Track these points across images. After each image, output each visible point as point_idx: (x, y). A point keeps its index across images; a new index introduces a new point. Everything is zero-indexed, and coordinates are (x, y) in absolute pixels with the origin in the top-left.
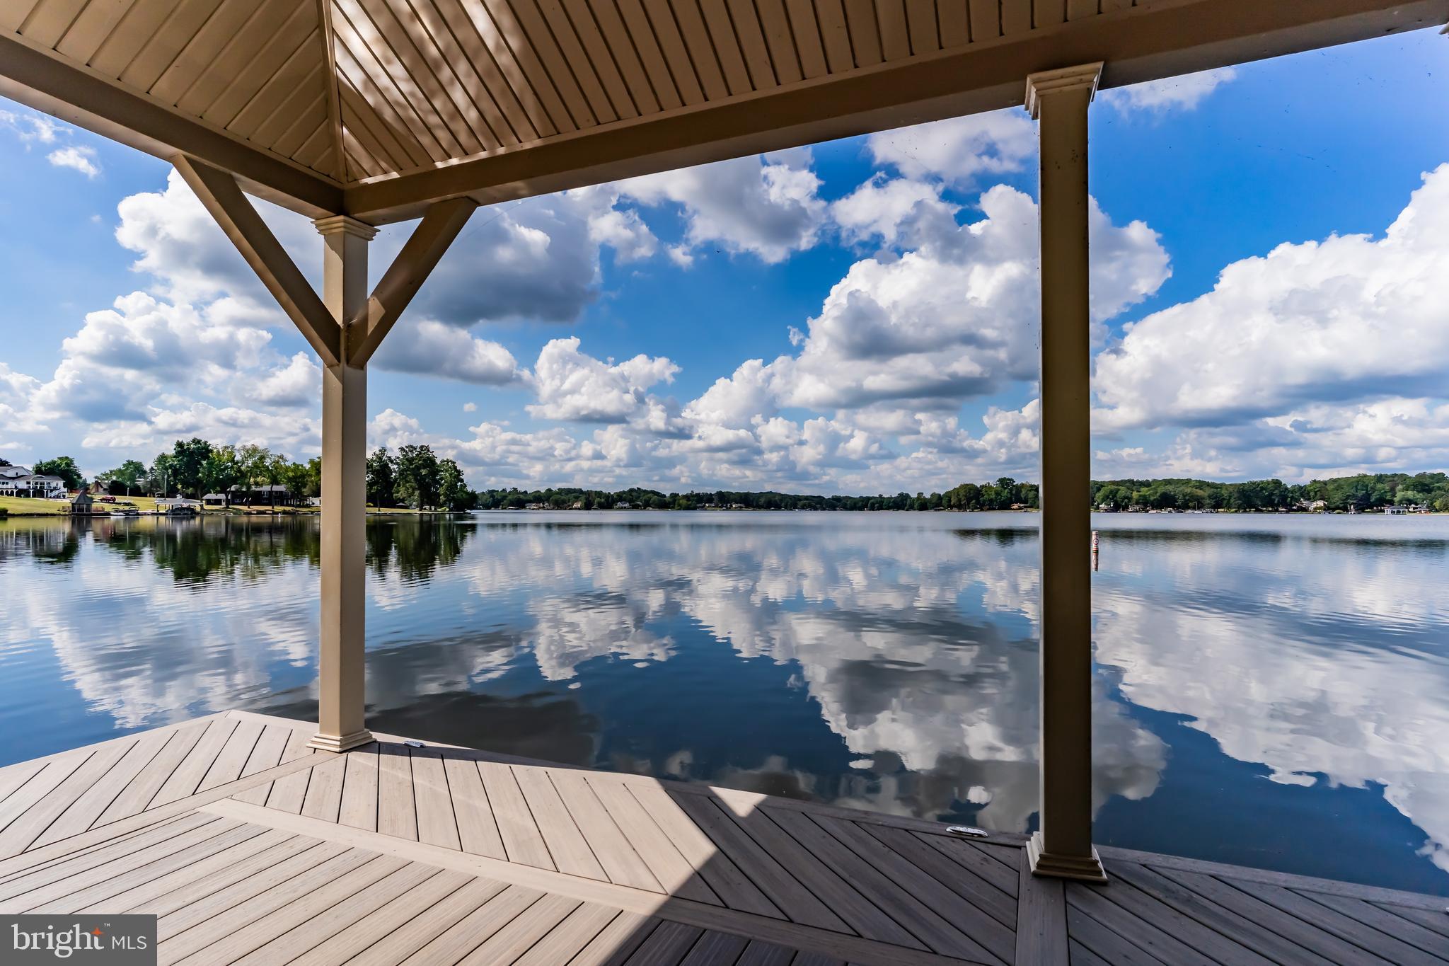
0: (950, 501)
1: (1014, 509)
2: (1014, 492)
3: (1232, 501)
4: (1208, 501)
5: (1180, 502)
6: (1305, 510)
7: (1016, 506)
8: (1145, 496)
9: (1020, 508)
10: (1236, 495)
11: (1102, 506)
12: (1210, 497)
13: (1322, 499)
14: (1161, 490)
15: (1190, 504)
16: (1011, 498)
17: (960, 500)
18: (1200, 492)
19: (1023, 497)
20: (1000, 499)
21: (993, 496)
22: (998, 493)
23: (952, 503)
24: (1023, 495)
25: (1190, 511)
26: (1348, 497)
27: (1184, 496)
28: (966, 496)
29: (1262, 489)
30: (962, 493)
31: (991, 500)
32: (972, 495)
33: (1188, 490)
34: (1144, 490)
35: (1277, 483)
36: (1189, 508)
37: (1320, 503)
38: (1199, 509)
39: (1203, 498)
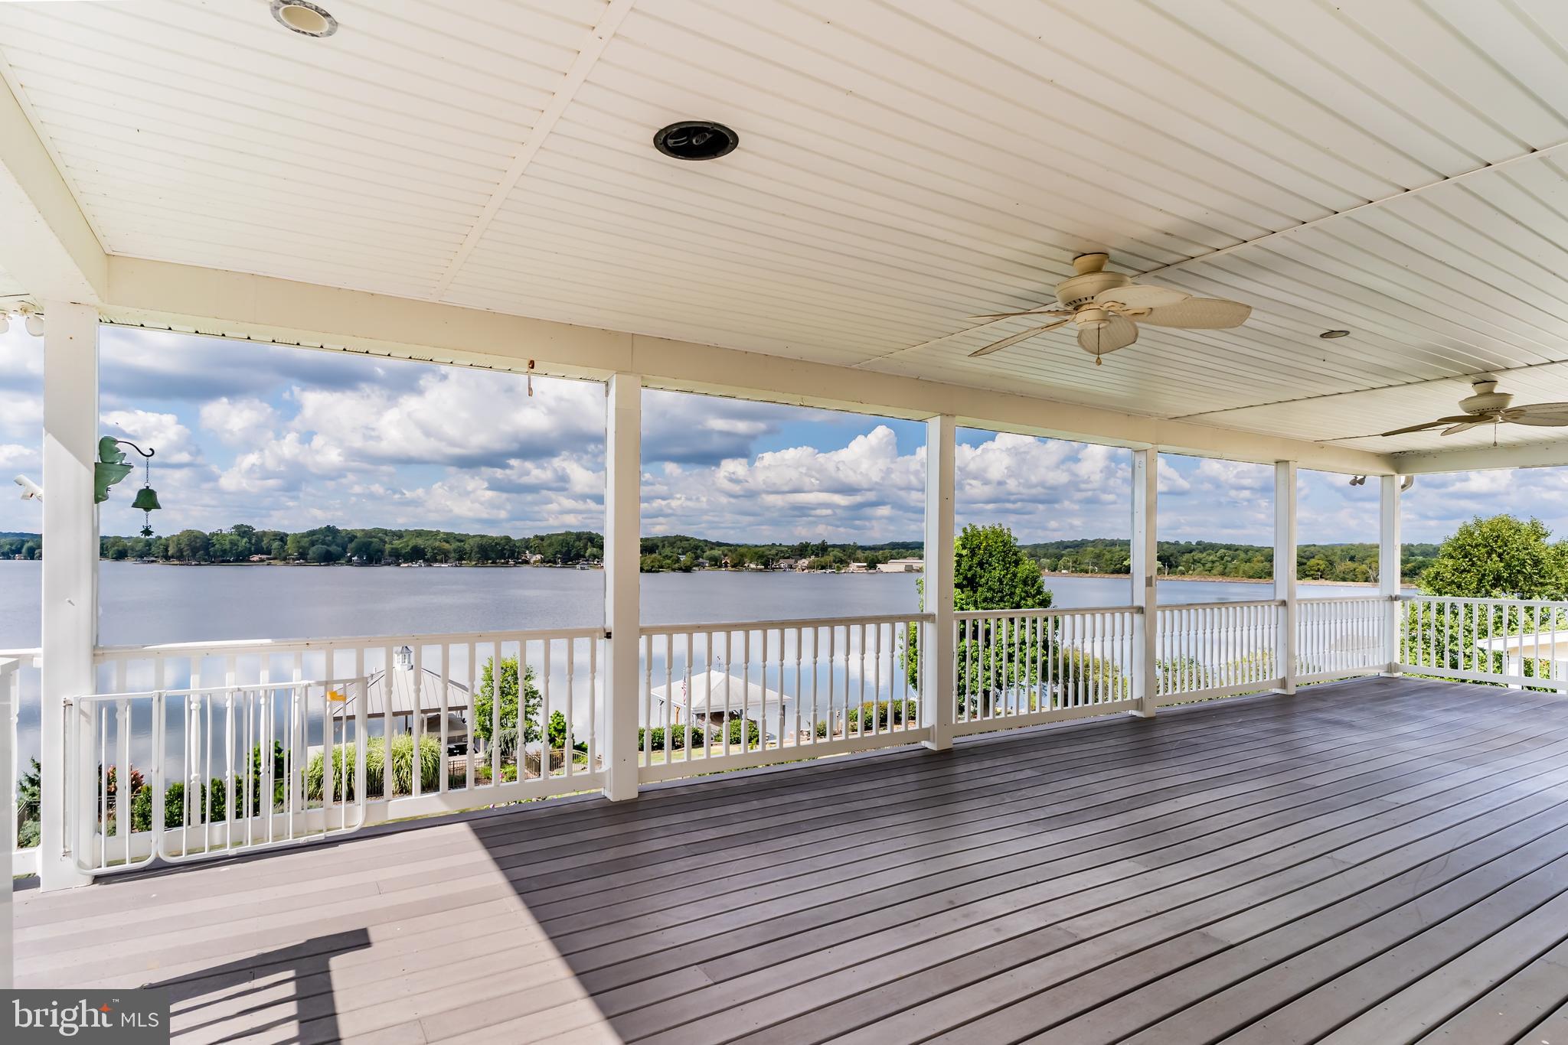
0: (166, 550)
1: (254, 561)
2: (253, 541)
3: (473, 555)
4: (453, 555)
5: (428, 556)
6: (527, 562)
7: (256, 558)
8: (397, 549)
9: (262, 560)
10: (476, 549)
11: (355, 558)
12: (455, 551)
13: (540, 553)
14: (412, 543)
15: (439, 558)
16: (250, 548)
17: (181, 551)
18: (446, 546)
19: (265, 547)
20: (236, 550)
21: (227, 546)
22: (233, 543)
23: (170, 553)
24: (265, 543)
25: (437, 565)
26: (557, 553)
27: (433, 549)
28: (189, 545)
29: (497, 544)
30: (184, 541)
31: (224, 552)
32: (198, 545)
33: (437, 544)
34: (397, 543)
35: (508, 539)
36: (436, 561)
37: (539, 557)
38: (446, 562)
39: (449, 552)
